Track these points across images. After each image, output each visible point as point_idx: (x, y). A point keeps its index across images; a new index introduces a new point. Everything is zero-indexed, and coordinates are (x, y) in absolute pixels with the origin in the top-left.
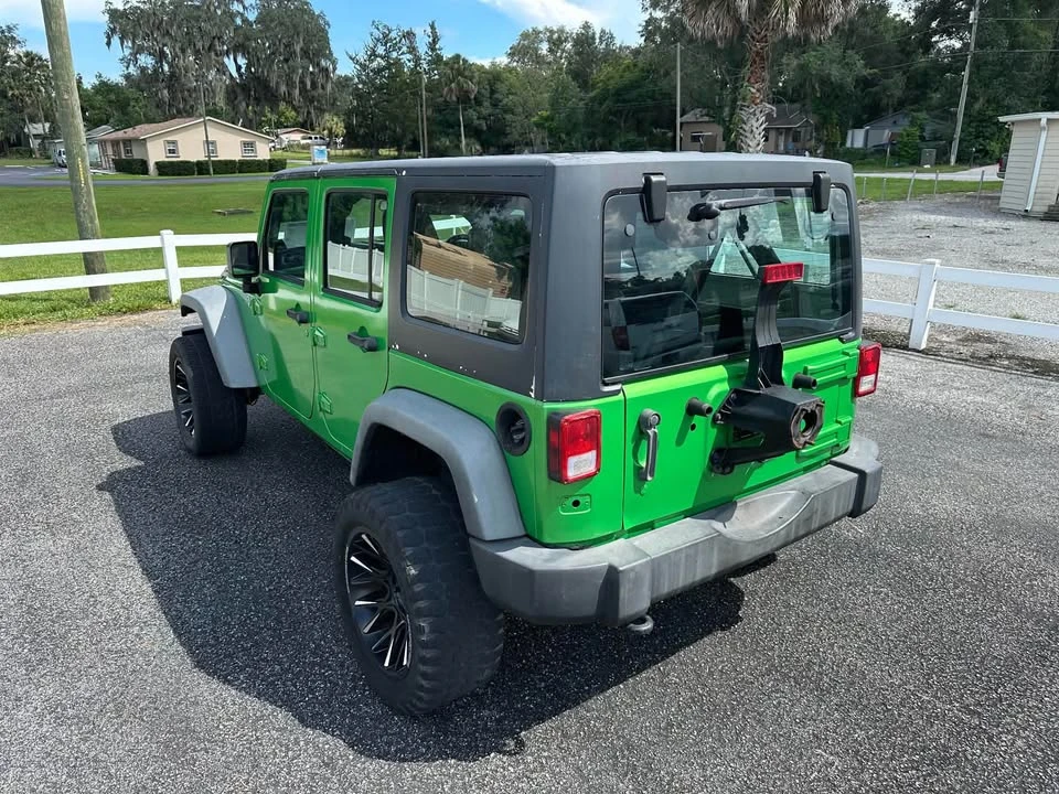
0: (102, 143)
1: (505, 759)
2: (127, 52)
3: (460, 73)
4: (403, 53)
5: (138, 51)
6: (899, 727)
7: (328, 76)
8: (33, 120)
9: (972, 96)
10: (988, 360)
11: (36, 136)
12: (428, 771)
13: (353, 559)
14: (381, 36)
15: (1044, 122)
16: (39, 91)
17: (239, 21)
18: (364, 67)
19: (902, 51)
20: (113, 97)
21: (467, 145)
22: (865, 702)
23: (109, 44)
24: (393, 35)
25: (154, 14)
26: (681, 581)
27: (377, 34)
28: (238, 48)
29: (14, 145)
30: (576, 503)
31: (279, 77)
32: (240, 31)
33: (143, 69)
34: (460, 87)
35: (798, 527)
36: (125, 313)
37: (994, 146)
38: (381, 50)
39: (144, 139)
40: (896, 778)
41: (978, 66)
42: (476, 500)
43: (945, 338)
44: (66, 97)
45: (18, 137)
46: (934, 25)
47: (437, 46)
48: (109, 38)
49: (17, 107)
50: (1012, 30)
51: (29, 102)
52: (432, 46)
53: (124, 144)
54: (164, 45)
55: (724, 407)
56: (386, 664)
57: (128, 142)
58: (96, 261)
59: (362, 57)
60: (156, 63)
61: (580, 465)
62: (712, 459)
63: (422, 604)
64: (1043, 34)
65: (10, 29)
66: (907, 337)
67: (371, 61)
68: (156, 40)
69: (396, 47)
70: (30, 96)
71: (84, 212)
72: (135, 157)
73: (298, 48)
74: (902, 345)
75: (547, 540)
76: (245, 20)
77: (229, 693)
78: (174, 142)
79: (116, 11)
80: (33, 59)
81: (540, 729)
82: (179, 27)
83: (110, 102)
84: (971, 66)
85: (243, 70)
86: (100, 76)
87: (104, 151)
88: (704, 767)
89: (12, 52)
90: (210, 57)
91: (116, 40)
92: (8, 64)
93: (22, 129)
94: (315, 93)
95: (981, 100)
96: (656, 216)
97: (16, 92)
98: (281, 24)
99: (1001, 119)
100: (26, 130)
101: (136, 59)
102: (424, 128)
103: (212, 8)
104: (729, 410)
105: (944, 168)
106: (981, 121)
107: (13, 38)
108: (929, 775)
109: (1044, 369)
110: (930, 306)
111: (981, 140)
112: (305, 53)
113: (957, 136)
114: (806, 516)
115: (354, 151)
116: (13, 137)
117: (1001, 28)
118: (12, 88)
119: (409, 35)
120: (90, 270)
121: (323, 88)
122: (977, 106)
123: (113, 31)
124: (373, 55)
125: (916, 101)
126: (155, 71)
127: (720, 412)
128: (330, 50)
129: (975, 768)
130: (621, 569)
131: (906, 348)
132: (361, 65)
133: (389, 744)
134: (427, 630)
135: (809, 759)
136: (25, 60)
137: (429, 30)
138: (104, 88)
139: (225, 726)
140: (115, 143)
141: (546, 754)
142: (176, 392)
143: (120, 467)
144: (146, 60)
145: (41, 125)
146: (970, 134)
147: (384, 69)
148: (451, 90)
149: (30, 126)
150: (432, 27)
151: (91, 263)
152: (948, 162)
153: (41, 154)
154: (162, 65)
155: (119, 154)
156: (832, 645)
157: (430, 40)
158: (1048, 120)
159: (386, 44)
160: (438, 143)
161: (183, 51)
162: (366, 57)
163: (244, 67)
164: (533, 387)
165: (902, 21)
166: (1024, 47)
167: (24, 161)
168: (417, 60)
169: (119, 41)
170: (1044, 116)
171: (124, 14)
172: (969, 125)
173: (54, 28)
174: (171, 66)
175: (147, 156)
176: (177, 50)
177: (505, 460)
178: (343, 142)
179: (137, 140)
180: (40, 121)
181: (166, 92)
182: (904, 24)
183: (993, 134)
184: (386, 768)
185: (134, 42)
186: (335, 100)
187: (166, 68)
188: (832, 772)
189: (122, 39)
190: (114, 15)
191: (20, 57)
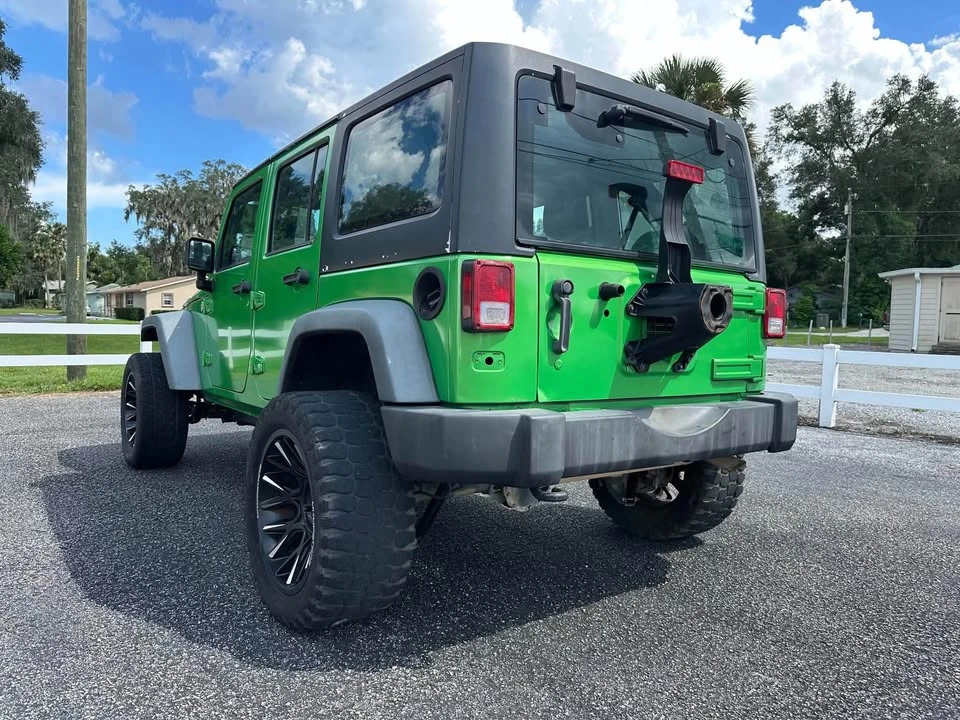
0: (108, 296)
1: (408, 671)
2: (141, 226)
5: (152, 225)
6: (842, 659)
8: (51, 278)
9: (854, 273)
10: (895, 435)
11: (51, 291)
12: (321, 678)
13: (266, 478)
15: (917, 276)
16: (61, 254)
19: (792, 238)
20: (124, 260)
22: (803, 640)
23: (127, 218)
25: (169, 196)
26: (597, 457)
29: (31, 298)
30: (489, 361)
33: (153, 241)
35: (716, 438)
36: (96, 390)
37: (877, 312)
39: (145, 292)
40: (844, 697)
41: (855, 248)
42: (389, 362)
43: (852, 422)
44: (75, 205)
45: (36, 292)
46: (816, 217)
48: (128, 213)
49: (40, 266)
50: (881, 220)
51: (51, 263)
53: (127, 297)
54: (175, 221)
55: (636, 299)
56: (289, 582)
57: (130, 294)
58: (78, 346)
60: (165, 235)
61: (492, 313)
62: (627, 352)
63: (327, 479)
64: (908, 224)
65: (45, 205)
66: (818, 420)
68: (167, 217)
70: (52, 258)
71: (75, 302)
72: (135, 306)
74: (814, 424)
75: (460, 399)
77: (116, 619)
78: (170, 295)
79: (136, 192)
80: (60, 229)
81: (449, 651)
82: (188, 206)
83: (121, 264)
84: (850, 248)
86: (116, 243)
87: (108, 304)
88: (628, 682)
89: (43, 223)
90: (211, 230)
91: (133, 216)
92: (39, 232)
93: (41, 284)
95: (863, 275)
96: (567, 101)
97: (41, 255)
99: (881, 275)
100: (44, 286)
101: (149, 232)
103: (218, 193)
104: (640, 302)
105: (839, 329)
106: (864, 292)
107: (47, 212)
108: (880, 695)
109: (948, 441)
110: (835, 386)
111: (866, 307)
113: (846, 302)
114: (725, 429)
116: (31, 291)
117: (872, 218)
118: (38, 251)
120: (71, 351)
122: (860, 280)
123: (132, 208)
125: (808, 278)
126: (164, 242)
127: (632, 303)
129: (930, 691)
130: (534, 418)
131: (818, 426)
133: (282, 657)
134: (330, 506)
135: (746, 679)
136: (53, 229)
138: (118, 253)
139: (103, 640)
140: (119, 295)
141: (454, 668)
142: (125, 409)
143: (56, 473)
144: (157, 234)
145: (57, 282)
146: (856, 302)
149: (48, 284)
151: (73, 345)
152: (840, 325)
153: (53, 306)
154: (170, 237)
155: (122, 304)
156: (764, 600)
158: (921, 274)
161: (189, 225)
164: (448, 243)
165: (789, 216)
166: (892, 233)
167: (37, 310)
169: (136, 216)
170: (917, 271)
171: (143, 196)
172: (854, 295)
173: (74, 149)
174: (177, 238)
175: (145, 306)
176: (184, 225)
177: (421, 328)
179: (139, 293)
180: (57, 279)
181: (170, 258)
182: (791, 218)
183: (876, 303)
184: (274, 674)
185: (148, 217)
187: (173, 240)
188: (772, 690)
189: (138, 215)
190: (135, 196)
191: (50, 227)
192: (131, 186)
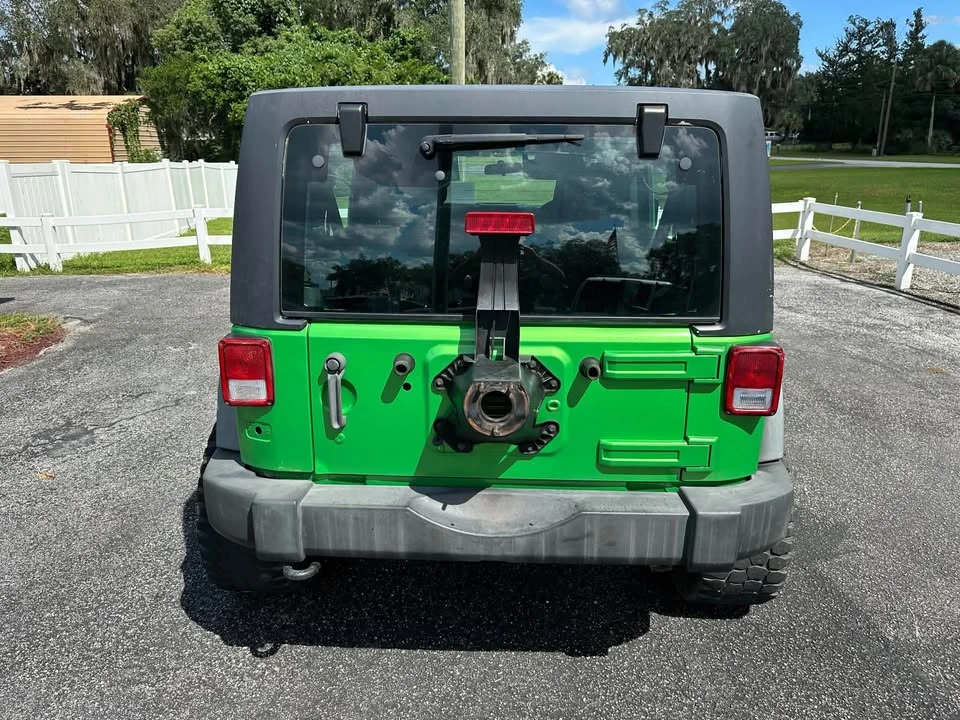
2: (620, 67)
3: (941, 61)
4: (879, 46)
5: (629, 65)
7: (790, 75)
12: (196, 634)
14: (856, 30)
17: (715, 31)
18: (832, 63)
21: (935, 137)
23: (605, 61)
24: (870, 28)
25: (644, 31)
27: (852, 28)
28: (710, 55)
31: (741, 78)
32: (714, 40)
33: (632, 80)
34: (938, 76)
38: (854, 45)
47: (920, 35)
48: (606, 56)
52: (913, 36)
54: (650, 58)
55: (445, 371)
59: (832, 53)
60: (643, 73)
65: (541, 55)
67: (841, 56)
68: (644, 54)
69: (872, 40)
73: (764, 50)
76: (722, 30)
77: (177, 527)
79: (614, 33)
80: (552, 78)
82: (663, 41)
85: (711, 75)
91: (611, 58)
94: (774, 92)
98: (753, 29)
101: (627, 72)
102: (885, 121)
103: (693, 21)
107: (543, 62)
112: (771, 53)
115: (806, 146)
119: (889, 27)
121: (784, 86)
123: (610, 50)
124: (845, 49)
126: (642, 80)
128: (797, 49)
132: (829, 61)
133: (204, 603)
136: (547, 79)
137: (913, 19)
144: (635, 72)
147: (854, 62)
148: (925, 80)
150: (918, 15)
154: (646, 74)
157: (913, 29)
159: (860, 39)
160: (898, 136)
162: (836, 52)
163: (713, 72)
168: (892, 51)
171: (621, 35)
174: (653, 75)
178: (799, 137)
184: (180, 618)
185: (625, 57)
186: (793, 97)
187: (650, 76)
189: (615, 57)
190: (613, 36)
191: (544, 77)
192: (611, 27)
